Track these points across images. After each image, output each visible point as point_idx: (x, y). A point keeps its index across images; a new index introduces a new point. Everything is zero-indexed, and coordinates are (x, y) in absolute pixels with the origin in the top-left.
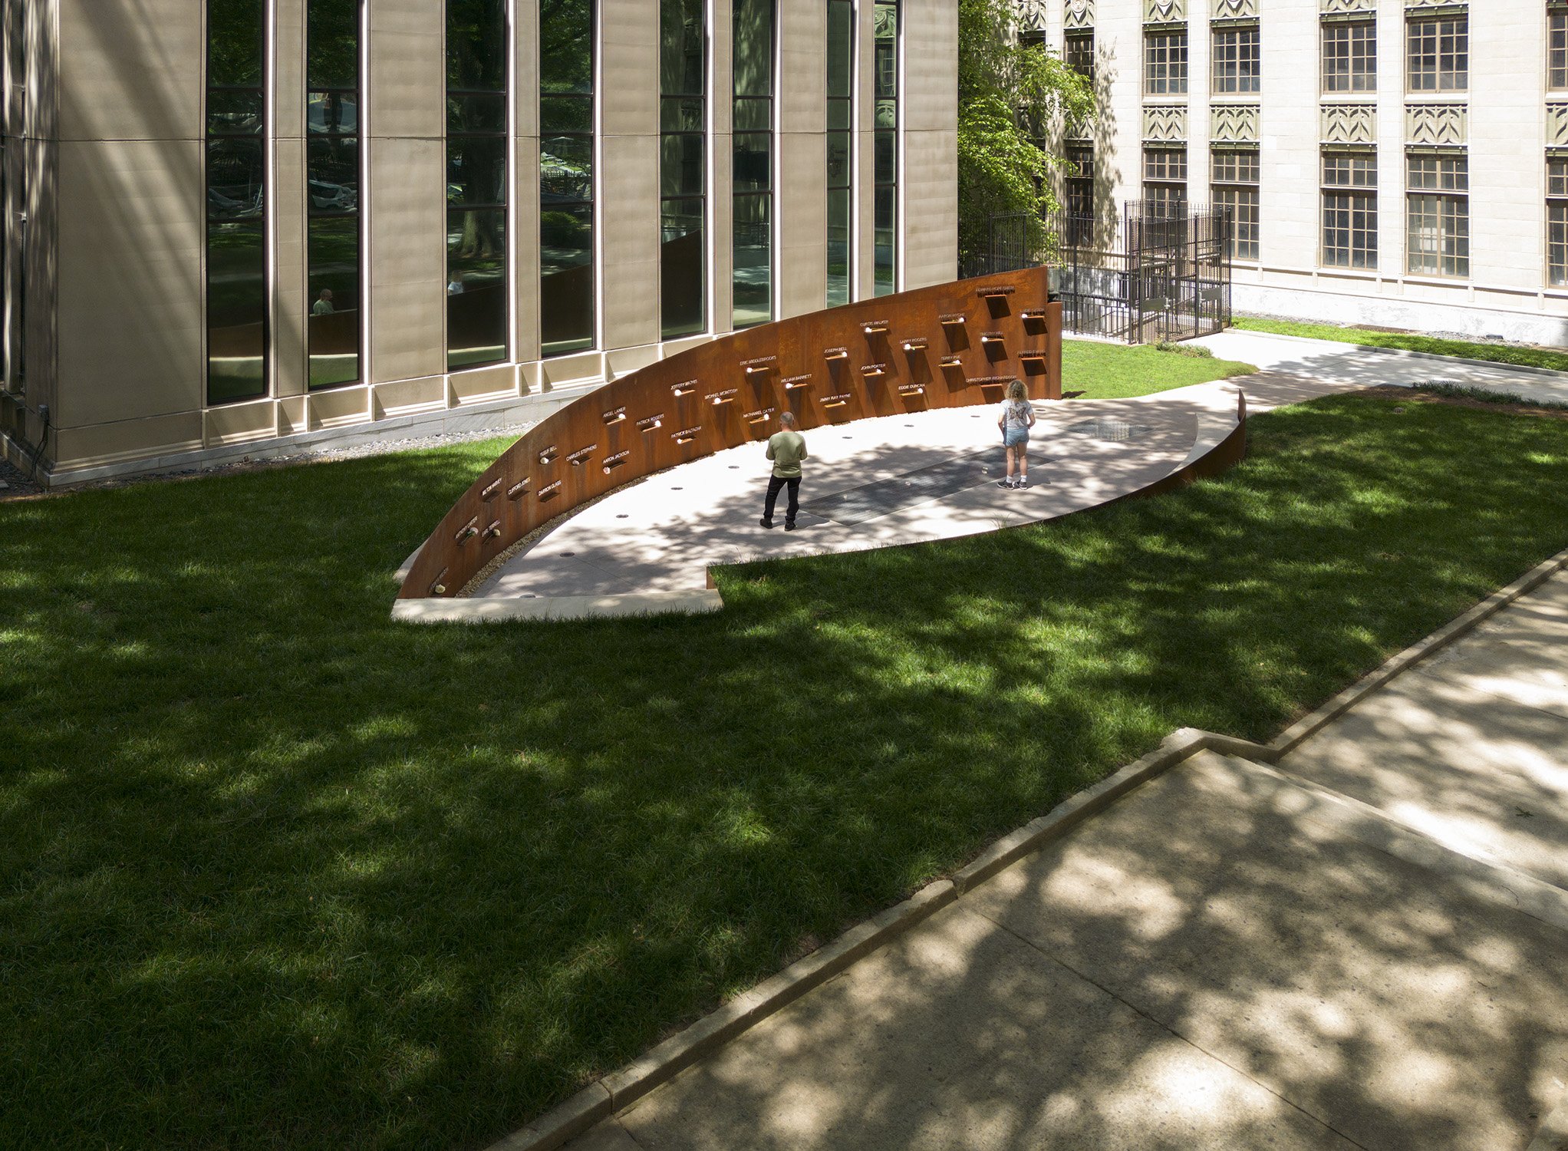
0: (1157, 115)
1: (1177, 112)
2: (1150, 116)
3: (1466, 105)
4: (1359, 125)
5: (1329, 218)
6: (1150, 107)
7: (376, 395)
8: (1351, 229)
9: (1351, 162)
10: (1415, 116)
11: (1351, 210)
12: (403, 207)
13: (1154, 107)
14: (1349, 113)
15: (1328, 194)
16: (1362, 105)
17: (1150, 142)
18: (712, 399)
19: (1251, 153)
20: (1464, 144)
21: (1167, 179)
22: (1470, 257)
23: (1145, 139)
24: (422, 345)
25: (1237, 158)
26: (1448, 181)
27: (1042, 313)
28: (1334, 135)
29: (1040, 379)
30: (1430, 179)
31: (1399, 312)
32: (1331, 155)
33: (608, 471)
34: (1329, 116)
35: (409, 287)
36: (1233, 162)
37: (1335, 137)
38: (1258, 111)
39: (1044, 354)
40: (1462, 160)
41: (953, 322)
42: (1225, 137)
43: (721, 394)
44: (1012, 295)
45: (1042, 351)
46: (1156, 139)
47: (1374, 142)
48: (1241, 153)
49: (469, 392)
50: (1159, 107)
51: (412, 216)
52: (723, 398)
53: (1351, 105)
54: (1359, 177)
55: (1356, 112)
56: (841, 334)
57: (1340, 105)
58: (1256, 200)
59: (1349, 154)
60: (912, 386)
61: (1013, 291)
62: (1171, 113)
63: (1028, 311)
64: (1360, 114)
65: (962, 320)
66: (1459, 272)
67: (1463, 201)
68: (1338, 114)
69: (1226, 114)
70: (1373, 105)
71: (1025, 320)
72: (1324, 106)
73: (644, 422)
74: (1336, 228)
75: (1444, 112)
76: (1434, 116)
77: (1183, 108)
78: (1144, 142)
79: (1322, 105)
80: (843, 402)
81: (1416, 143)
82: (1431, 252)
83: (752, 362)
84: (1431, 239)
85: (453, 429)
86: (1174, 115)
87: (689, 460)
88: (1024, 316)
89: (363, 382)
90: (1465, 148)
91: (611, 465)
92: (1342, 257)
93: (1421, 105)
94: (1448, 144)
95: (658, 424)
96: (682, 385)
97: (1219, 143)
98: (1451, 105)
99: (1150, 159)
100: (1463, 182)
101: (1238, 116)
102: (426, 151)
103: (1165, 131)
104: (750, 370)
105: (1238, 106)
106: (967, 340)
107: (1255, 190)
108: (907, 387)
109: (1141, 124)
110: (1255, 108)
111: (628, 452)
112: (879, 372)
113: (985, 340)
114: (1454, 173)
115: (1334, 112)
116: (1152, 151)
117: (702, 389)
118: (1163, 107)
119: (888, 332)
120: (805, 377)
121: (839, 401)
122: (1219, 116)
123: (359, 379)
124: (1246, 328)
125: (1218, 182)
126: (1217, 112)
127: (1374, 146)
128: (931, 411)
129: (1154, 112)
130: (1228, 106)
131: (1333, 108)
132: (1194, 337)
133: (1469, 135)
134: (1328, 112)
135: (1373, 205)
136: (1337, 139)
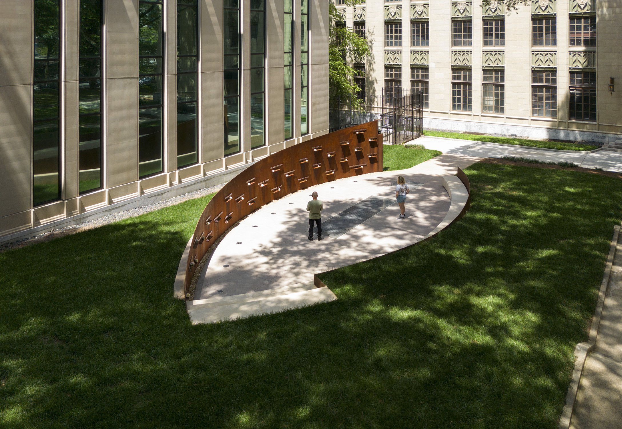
0: (390, 54)
1: (398, 53)
2: (387, 55)
3: (504, 51)
4: (466, 59)
5: (454, 93)
6: (387, 51)
7: (109, 194)
8: (462, 97)
9: (462, 72)
10: (486, 55)
11: (462, 90)
12: (120, 109)
13: (389, 51)
14: (462, 54)
15: (454, 84)
16: (467, 51)
17: (387, 64)
18: (260, 185)
19: (425, 69)
20: (503, 65)
21: (394, 78)
22: (505, 107)
23: (385, 63)
24: (129, 169)
25: (420, 70)
26: (497, 79)
27: (376, 139)
28: (456, 62)
29: (375, 165)
30: (491, 78)
31: (480, 127)
32: (455, 69)
33: (227, 222)
34: (455, 55)
35: (123, 144)
36: (419, 72)
37: (456, 63)
38: (428, 53)
39: (377, 155)
40: (502, 71)
41: (345, 144)
42: (416, 63)
43: (264, 182)
44: (365, 132)
45: (376, 153)
46: (390, 63)
47: (471, 65)
48: (422, 69)
49: (148, 187)
50: (391, 51)
51: (124, 113)
52: (264, 184)
53: (463, 51)
54: (465, 78)
55: (464, 54)
56: (305, 152)
57: (458, 51)
58: (427, 86)
59: (461, 69)
60: (330, 171)
61: (366, 131)
62: (395, 53)
63: (371, 138)
64: (466, 54)
65: (348, 143)
66: (500, 112)
67: (502, 86)
68: (458, 54)
69: (416, 54)
70: (471, 51)
71: (370, 142)
72: (453, 51)
73: (238, 198)
74: (457, 96)
75: (496, 54)
76: (492, 55)
77: (400, 52)
78: (385, 64)
79: (452, 51)
80: (306, 180)
81: (486, 65)
82: (490, 105)
83: (274, 167)
84: (490, 101)
85: (142, 205)
86: (396, 54)
87: (253, 212)
88: (370, 140)
89: (103, 188)
90: (503, 67)
91: (227, 219)
92: (459, 107)
93: (488, 51)
94: (498, 65)
95: (243, 198)
96: (250, 180)
97: (413, 65)
98: (499, 51)
99: (387, 70)
100: (502, 79)
101: (421, 55)
102: (131, 83)
103: (393, 60)
104: (273, 171)
105: (421, 51)
106: (350, 151)
107: (427, 83)
108: (328, 171)
109: (384, 57)
110: (427, 52)
111: (233, 212)
112: (319, 166)
113: (356, 150)
114: (499, 76)
115: (456, 54)
116: (388, 68)
117: (257, 181)
118: (392, 51)
119: (322, 150)
120: (293, 171)
121: (304, 179)
122: (413, 55)
123: (101, 187)
124: (428, 135)
125: (413, 79)
126: (413, 54)
127: (471, 66)
128: (337, 180)
129: (389, 53)
130: (417, 51)
131: (456, 52)
132: (412, 140)
133: (505, 62)
134: (454, 54)
135: (470, 88)
136: (457, 64)
